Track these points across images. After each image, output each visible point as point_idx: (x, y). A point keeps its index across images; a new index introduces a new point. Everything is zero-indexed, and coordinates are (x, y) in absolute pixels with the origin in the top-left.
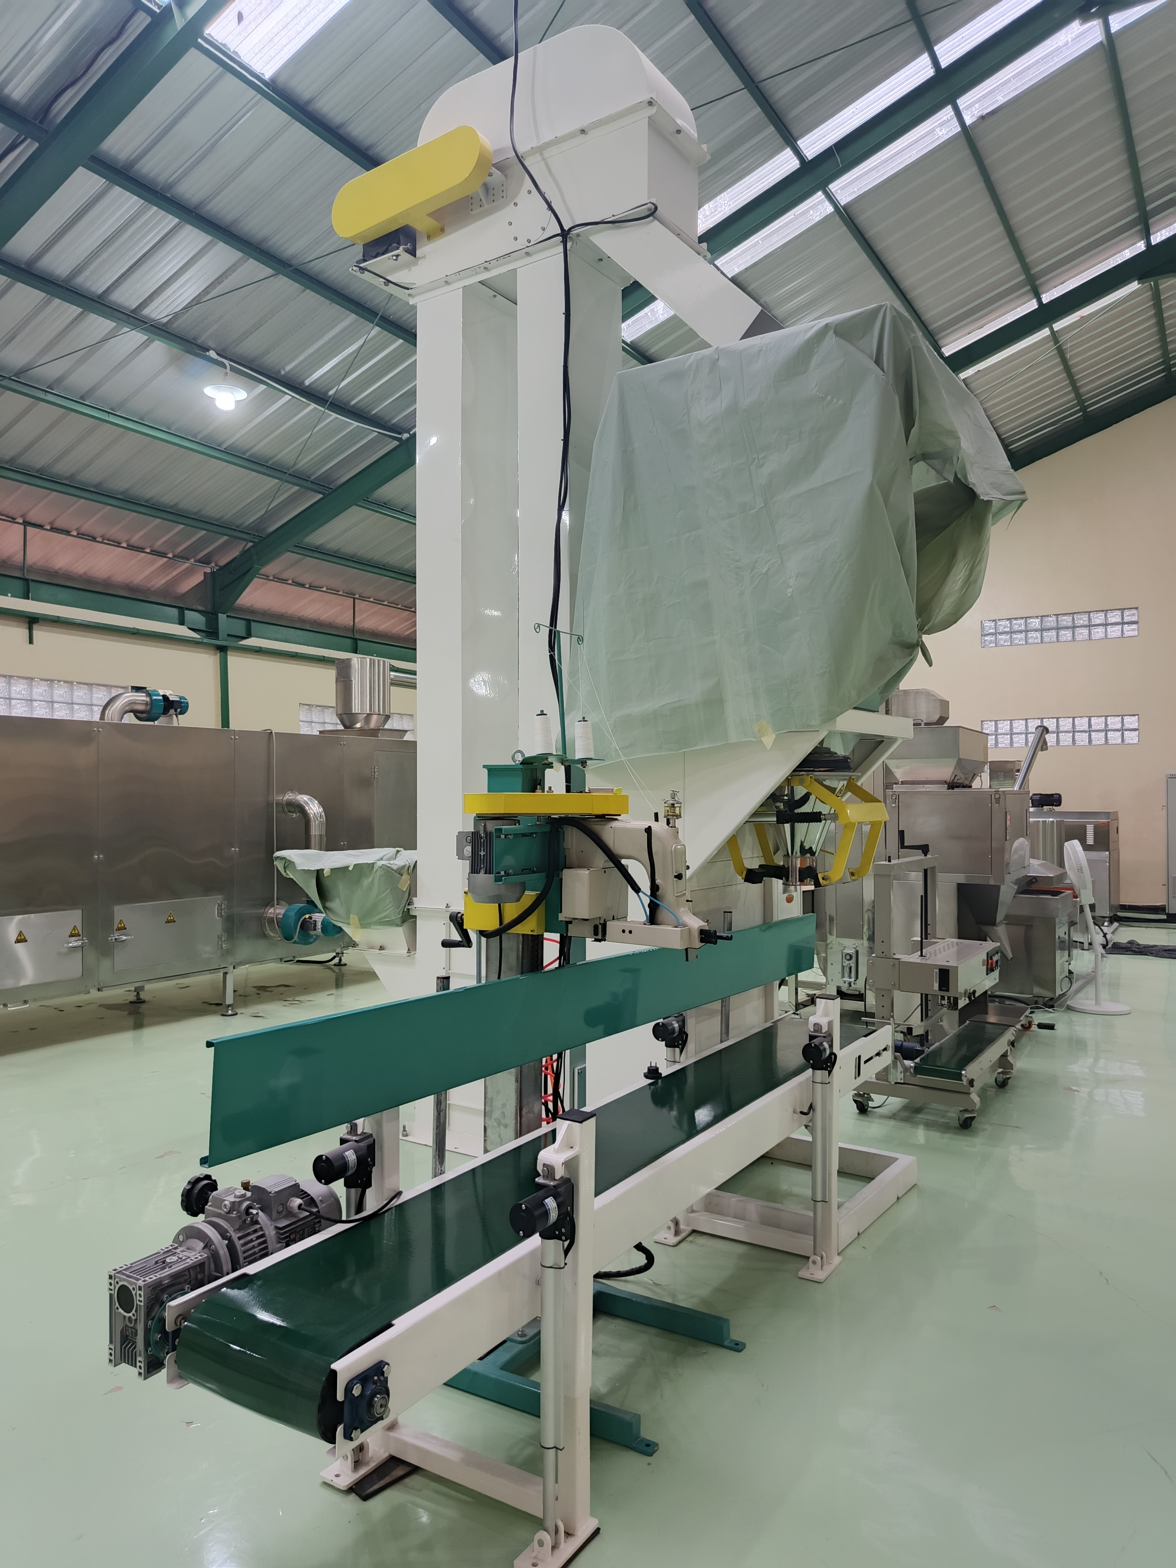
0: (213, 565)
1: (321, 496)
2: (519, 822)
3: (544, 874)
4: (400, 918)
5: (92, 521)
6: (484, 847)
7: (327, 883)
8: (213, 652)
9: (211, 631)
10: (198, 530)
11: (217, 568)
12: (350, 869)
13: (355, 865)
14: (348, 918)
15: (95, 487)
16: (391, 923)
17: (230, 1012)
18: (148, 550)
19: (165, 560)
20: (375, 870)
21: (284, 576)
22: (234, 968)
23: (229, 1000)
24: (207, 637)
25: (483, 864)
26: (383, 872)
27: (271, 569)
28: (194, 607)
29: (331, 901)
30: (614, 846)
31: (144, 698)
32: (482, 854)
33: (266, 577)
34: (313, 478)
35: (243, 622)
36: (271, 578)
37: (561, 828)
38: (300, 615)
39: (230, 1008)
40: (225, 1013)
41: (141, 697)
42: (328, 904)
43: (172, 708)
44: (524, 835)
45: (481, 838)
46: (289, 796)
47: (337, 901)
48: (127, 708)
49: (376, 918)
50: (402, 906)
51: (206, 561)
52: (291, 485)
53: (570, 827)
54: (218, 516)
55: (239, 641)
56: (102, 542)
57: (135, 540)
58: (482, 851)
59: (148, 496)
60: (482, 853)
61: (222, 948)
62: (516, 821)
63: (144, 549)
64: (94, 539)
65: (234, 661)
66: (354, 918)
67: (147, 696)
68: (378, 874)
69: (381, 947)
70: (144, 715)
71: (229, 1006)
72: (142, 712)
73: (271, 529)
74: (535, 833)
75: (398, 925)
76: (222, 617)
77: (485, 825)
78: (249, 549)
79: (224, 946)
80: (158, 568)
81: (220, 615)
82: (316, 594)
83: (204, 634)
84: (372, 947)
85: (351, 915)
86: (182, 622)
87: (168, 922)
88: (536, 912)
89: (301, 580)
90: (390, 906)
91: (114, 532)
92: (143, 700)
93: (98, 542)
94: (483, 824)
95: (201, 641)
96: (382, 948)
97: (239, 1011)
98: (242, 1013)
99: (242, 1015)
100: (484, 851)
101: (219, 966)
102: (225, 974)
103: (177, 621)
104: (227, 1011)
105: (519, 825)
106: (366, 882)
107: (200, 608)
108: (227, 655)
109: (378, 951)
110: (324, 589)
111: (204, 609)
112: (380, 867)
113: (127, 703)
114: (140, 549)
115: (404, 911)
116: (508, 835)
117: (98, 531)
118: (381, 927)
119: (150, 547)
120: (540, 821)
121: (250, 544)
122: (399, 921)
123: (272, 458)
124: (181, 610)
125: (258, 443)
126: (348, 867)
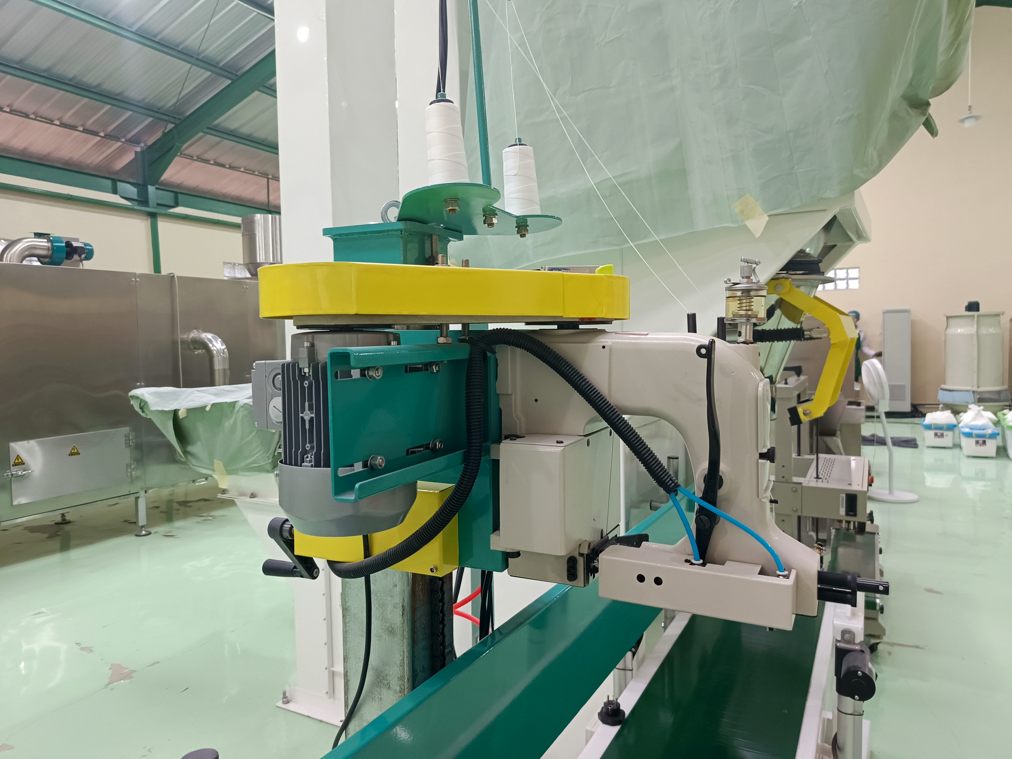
0: (142, 145)
1: (230, 82)
2: (397, 338)
3: (458, 455)
4: (270, 463)
5: (21, 98)
6: (310, 399)
7: (187, 425)
8: (145, 218)
9: (143, 200)
10: (124, 110)
11: (146, 147)
12: (208, 409)
13: (213, 405)
14: (212, 463)
15: (18, 63)
16: (260, 469)
17: (144, 532)
18: (81, 129)
19: (98, 138)
20: (236, 409)
21: (206, 156)
22: (146, 492)
23: (142, 521)
24: (139, 205)
25: (311, 442)
26: (246, 413)
27: (195, 150)
28: (127, 180)
29: (193, 444)
30: (610, 391)
31: (46, 244)
32: (307, 418)
33: (191, 157)
34: (221, 64)
35: (172, 194)
36: (195, 158)
37: (494, 352)
38: (224, 192)
39: (143, 529)
40: (138, 534)
41: (43, 243)
42: (190, 448)
43: (76, 253)
44: (411, 369)
45: (303, 377)
46: (194, 334)
47: (199, 444)
48: (27, 253)
49: (242, 464)
50: (272, 449)
51: (134, 141)
52: (203, 70)
53: (509, 348)
54: (140, 98)
55: (168, 209)
56: (35, 119)
57: (67, 118)
58: (307, 411)
59: (71, 75)
60: (307, 415)
61: (131, 476)
62: (391, 337)
63: (77, 127)
64: (27, 116)
65: (163, 225)
66: (218, 464)
67: (48, 242)
68: (241, 414)
69: (252, 494)
70: (47, 260)
71: (142, 527)
72: (45, 257)
73: (188, 113)
74: (436, 364)
75: (268, 471)
76: (151, 189)
77: (312, 345)
78: (171, 131)
79: (133, 473)
80: (93, 146)
81: (149, 187)
82: (236, 174)
83: (136, 203)
84: (242, 494)
85: (215, 460)
86: (115, 192)
87: (71, 454)
88: (440, 535)
89: (221, 160)
90: (257, 450)
91: (46, 110)
92: (44, 246)
93: (31, 119)
94: (306, 344)
95: (132, 207)
96: (253, 496)
97: (153, 530)
98: (156, 532)
99: (156, 534)
100: (311, 409)
101: (129, 492)
102: (137, 498)
103: (111, 191)
104: (141, 531)
105: (399, 344)
106: (228, 424)
107: (131, 181)
108: (157, 220)
109: (248, 499)
110: (242, 170)
111: (135, 182)
112: (242, 407)
113: (27, 248)
114: (73, 128)
115: (274, 456)
116: (368, 368)
117: (30, 108)
118: (250, 473)
119: (82, 125)
120: (446, 337)
121: (171, 126)
122: (269, 467)
123: (181, 43)
124: (114, 182)
125: (167, 27)
126: (206, 407)
